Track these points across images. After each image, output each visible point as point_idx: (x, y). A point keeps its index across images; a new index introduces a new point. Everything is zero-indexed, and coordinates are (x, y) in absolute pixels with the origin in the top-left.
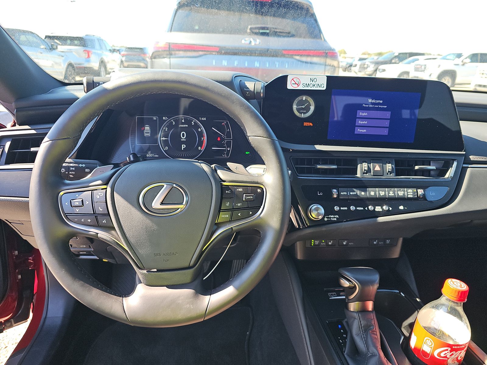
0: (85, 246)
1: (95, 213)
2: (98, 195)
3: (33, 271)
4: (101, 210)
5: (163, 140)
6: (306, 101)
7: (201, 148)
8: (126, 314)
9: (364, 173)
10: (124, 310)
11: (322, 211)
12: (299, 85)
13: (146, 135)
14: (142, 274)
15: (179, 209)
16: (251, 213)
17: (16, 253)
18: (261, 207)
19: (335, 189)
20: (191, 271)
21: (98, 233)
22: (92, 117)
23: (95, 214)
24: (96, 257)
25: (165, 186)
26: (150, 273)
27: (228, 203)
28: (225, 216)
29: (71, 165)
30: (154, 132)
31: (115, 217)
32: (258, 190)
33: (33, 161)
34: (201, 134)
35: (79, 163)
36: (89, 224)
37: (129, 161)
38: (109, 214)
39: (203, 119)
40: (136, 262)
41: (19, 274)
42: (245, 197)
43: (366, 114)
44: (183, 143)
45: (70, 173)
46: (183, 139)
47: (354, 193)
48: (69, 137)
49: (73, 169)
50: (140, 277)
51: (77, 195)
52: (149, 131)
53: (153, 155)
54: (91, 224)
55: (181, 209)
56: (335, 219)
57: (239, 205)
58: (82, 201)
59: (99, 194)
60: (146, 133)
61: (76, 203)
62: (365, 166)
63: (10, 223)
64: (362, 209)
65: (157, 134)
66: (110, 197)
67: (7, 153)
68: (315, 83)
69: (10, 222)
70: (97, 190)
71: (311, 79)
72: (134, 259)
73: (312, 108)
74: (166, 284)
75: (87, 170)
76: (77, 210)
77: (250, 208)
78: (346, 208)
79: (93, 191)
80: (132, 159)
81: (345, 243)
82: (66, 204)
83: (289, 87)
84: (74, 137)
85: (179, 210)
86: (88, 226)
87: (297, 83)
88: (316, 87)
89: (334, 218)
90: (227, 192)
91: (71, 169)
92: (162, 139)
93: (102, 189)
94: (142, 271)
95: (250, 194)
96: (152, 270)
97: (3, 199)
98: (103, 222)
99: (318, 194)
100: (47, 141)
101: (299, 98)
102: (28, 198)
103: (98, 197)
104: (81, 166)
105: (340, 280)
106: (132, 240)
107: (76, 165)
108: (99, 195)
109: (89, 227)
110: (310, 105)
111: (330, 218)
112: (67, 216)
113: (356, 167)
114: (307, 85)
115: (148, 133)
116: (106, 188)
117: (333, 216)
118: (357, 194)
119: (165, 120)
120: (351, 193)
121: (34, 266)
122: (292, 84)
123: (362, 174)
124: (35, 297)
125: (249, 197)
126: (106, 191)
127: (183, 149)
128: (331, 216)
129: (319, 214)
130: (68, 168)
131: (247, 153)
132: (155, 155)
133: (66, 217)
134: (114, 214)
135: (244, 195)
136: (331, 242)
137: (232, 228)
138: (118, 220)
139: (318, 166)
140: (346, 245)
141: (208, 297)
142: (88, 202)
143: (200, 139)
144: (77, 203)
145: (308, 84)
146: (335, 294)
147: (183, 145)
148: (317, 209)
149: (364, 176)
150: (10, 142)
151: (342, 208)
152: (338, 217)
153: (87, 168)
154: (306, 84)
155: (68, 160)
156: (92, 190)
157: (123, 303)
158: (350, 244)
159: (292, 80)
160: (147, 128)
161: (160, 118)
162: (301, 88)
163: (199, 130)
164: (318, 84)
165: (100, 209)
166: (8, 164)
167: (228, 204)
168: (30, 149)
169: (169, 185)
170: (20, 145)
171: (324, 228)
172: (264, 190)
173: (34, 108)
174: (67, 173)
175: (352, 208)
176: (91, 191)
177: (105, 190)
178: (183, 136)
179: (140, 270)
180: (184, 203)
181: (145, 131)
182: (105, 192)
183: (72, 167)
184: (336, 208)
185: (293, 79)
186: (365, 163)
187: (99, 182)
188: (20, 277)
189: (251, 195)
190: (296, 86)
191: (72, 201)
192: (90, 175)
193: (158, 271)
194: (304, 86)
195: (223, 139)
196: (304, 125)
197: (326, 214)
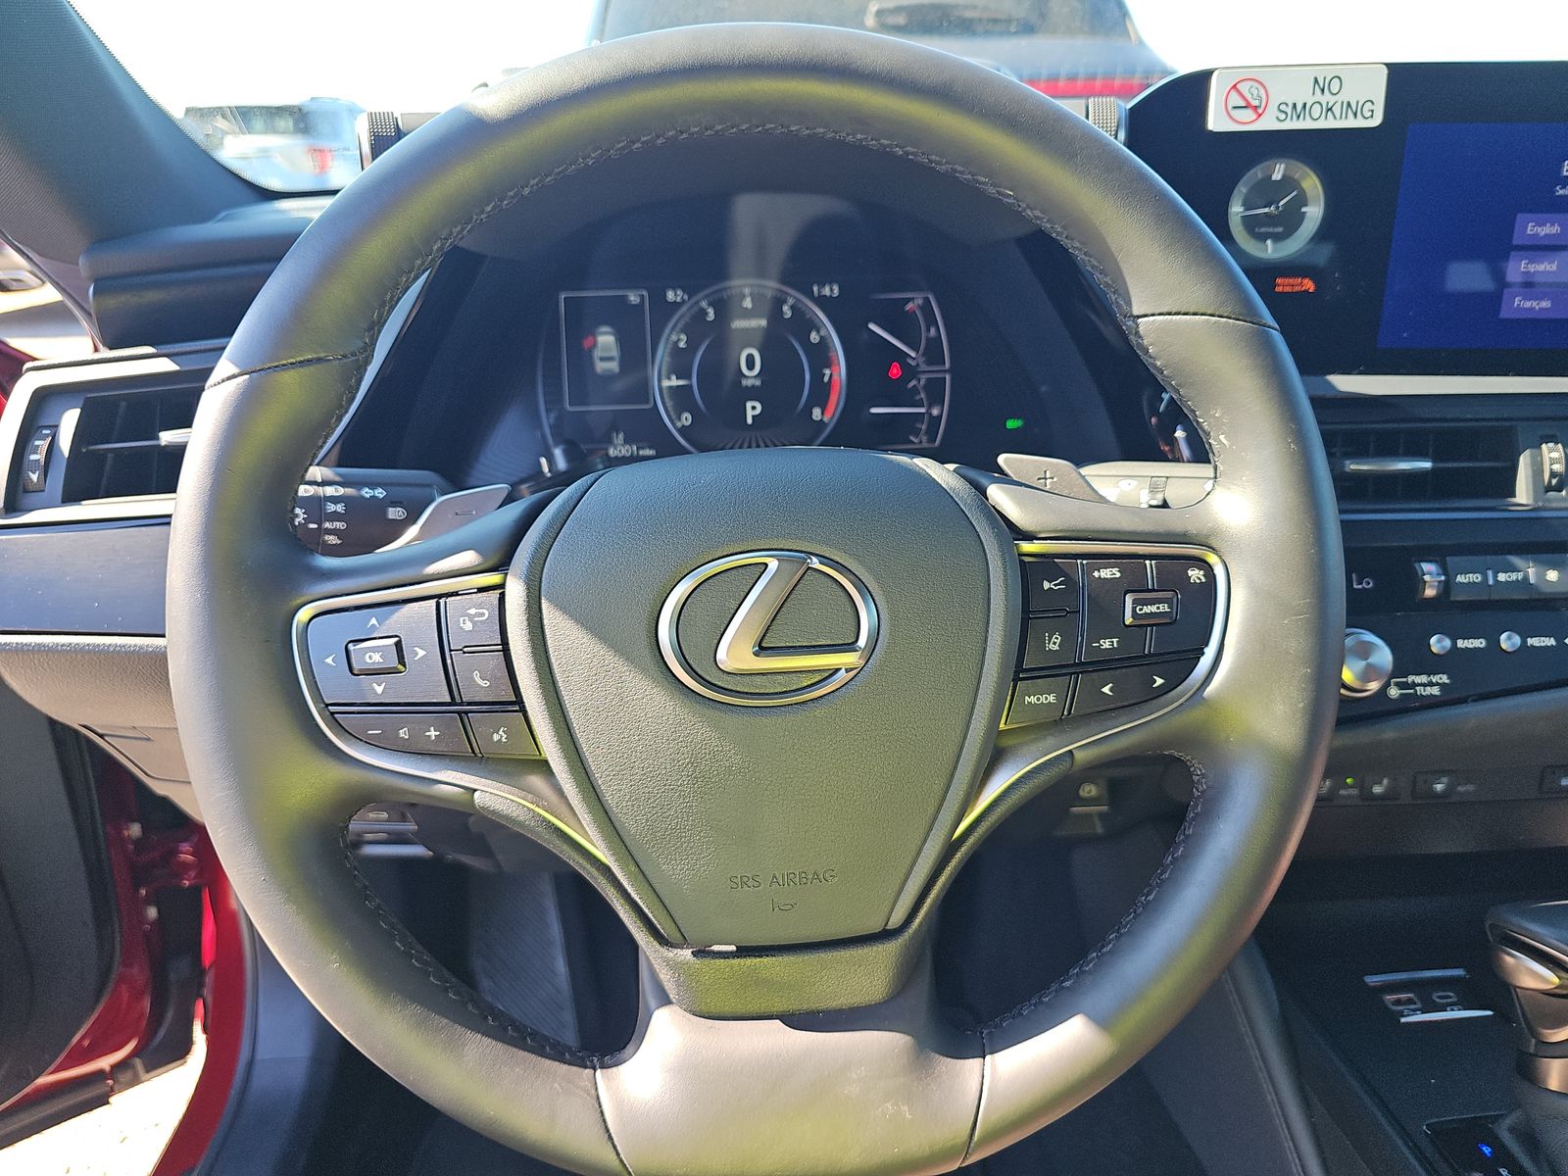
0: (385, 815)
1: (458, 700)
2: (469, 615)
3: (195, 891)
4: (485, 684)
5: (671, 387)
6: (1288, 183)
7: (823, 413)
8: (615, 1147)
9: (1549, 488)
10: (608, 1130)
11: (1384, 656)
12: (1260, 111)
13: (601, 367)
14: (675, 966)
15: (838, 670)
16: (1159, 681)
17: (135, 830)
18: (1203, 654)
19: (1431, 561)
20: (890, 950)
21: (475, 790)
22: (419, 262)
23: (458, 708)
24: (417, 850)
25: (773, 564)
26: (707, 961)
27: (1057, 639)
28: (1043, 699)
29: (330, 491)
30: (634, 355)
31: (552, 717)
32: (1190, 573)
33: (169, 485)
34: (821, 355)
35: (358, 484)
36: (433, 749)
37: (549, 475)
38: (519, 701)
39: (826, 291)
40: (650, 916)
41: (148, 901)
42: (1134, 609)
43: (1555, 229)
44: (753, 393)
45: (327, 525)
46: (751, 376)
47: (1514, 576)
48: (322, 355)
49: (340, 508)
50: (662, 976)
51: (374, 621)
52: (615, 353)
53: (635, 448)
54: (441, 748)
55: (847, 671)
56: (1435, 691)
57: (1106, 644)
58: (398, 645)
59: (473, 611)
60: (602, 359)
61: (370, 657)
62: (1555, 455)
63: (101, 736)
64: (1551, 642)
65: (645, 366)
66: (525, 623)
67: (67, 455)
68: (1335, 98)
69: (100, 731)
70: (456, 594)
71: (1316, 81)
72: (639, 901)
73: (1314, 213)
74: (780, 1006)
75: (395, 513)
76: (379, 690)
77: (1154, 660)
78: (1479, 643)
79: (442, 601)
80: (562, 464)
81: (1439, 787)
82: (329, 660)
83: (1217, 121)
84: (345, 356)
85: (842, 675)
86: (428, 759)
87: (1255, 103)
88: (1338, 116)
89: (1429, 684)
90: (1046, 585)
91: (331, 508)
92: (666, 383)
93: (481, 590)
94: (675, 951)
95: (1153, 590)
96: (716, 948)
97: (63, 645)
98: (496, 737)
99: (1355, 586)
100: (229, 378)
101: (1257, 173)
102: (163, 636)
103: (468, 626)
104: (368, 496)
105: (1500, 959)
106: (631, 822)
107: (350, 491)
108: (469, 618)
109: (435, 761)
110: (1302, 200)
111: (1414, 685)
112: (332, 714)
113: (1508, 464)
114: (1299, 107)
115: (610, 359)
116: (502, 586)
117: (1423, 679)
118: (1526, 578)
119: (676, 305)
120: (1502, 577)
121: (200, 875)
122: (1230, 107)
123: (1543, 490)
124: (209, 979)
125: (1153, 609)
126: (502, 597)
127: (750, 421)
128: (1419, 679)
129: (1368, 674)
130: (315, 505)
131: (1011, 424)
132: (643, 448)
133: (332, 719)
134: (546, 704)
135: (1129, 599)
136: (1380, 783)
137: (1070, 751)
138: (567, 732)
139: (1347, 462)
140: (1444, 795)
141: (974, 1063)
142: (422, 652)
143: (817, 375)
144: (377, 657)
145: (1305, 104)
146: (1410, 1001)
147: (749, 405)
148: (1365, 651)
149: (1549, 501)
150: (78, 411)
151: (1461, 644)
152: (1447, 681)
153: (394, 504)
154: (1295, 105)
155: (316, 472)
156: (440, 596)
157: (598, 1098)
158: (1460, 789)
159: (1234, 94)
160: (606, 340)
161: (657, 299)
162: (1269, 123)
163: (814, 337)
164: (1349, 104)
165: (479, 681)
166: (75, 501)
167: (1054, 644)
168: (158, 438)
169: (790, 560)
170: (119, 420)
171: (1389, 732)
172: (1219, 571)
173: (160, 277)
174: (316, 526)
175: (1508, 641)
176: (433, 602)
177: (495, 595)
178: (750, 365)
179: (664, 951)
180: (862, 642)
181: (597, 353)
182: (496, 602)
183: (335, 500)
184: (1438, 644)
185: (1234, 87)
186: (1551, 445)
187: (468, 558)
188: (152, 912)
189: (1161, 595)
190: (1249, 115)
191: (351, 646)
192: (413, 531)
193: (744, 951)
194: (1283, 116)
195: (911, 372)
196: (1277, 289)
197: (1401, 669)
